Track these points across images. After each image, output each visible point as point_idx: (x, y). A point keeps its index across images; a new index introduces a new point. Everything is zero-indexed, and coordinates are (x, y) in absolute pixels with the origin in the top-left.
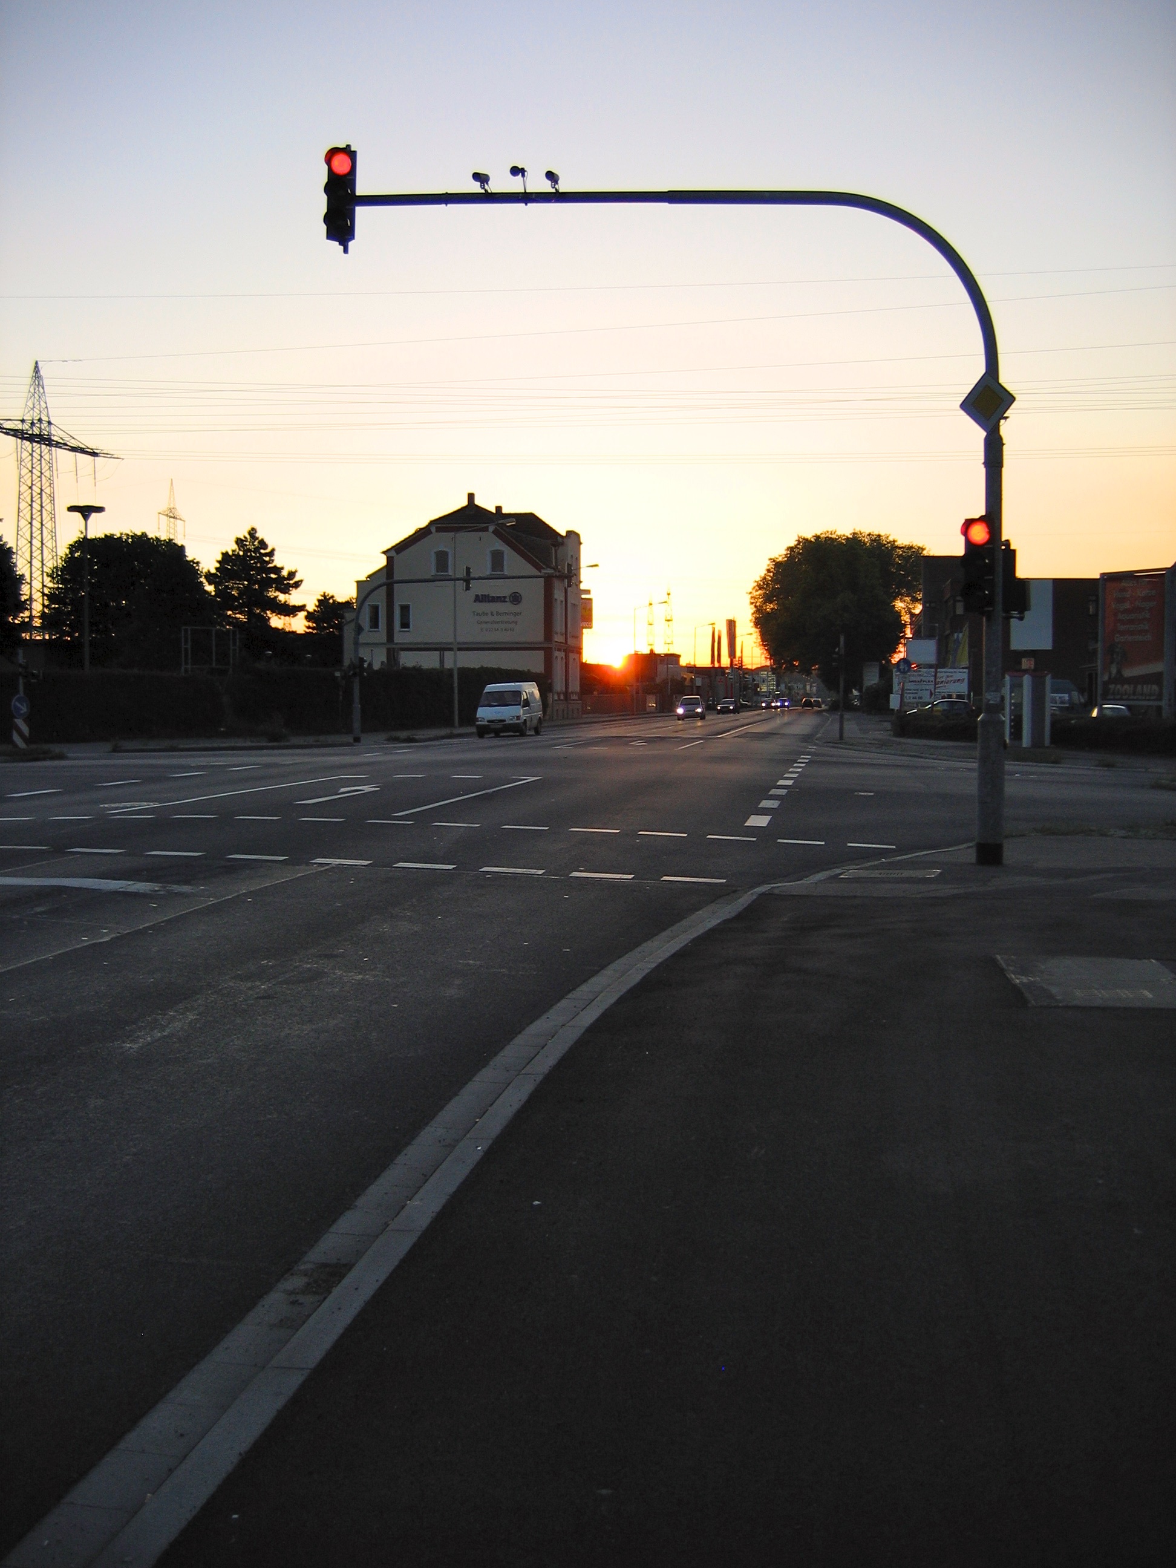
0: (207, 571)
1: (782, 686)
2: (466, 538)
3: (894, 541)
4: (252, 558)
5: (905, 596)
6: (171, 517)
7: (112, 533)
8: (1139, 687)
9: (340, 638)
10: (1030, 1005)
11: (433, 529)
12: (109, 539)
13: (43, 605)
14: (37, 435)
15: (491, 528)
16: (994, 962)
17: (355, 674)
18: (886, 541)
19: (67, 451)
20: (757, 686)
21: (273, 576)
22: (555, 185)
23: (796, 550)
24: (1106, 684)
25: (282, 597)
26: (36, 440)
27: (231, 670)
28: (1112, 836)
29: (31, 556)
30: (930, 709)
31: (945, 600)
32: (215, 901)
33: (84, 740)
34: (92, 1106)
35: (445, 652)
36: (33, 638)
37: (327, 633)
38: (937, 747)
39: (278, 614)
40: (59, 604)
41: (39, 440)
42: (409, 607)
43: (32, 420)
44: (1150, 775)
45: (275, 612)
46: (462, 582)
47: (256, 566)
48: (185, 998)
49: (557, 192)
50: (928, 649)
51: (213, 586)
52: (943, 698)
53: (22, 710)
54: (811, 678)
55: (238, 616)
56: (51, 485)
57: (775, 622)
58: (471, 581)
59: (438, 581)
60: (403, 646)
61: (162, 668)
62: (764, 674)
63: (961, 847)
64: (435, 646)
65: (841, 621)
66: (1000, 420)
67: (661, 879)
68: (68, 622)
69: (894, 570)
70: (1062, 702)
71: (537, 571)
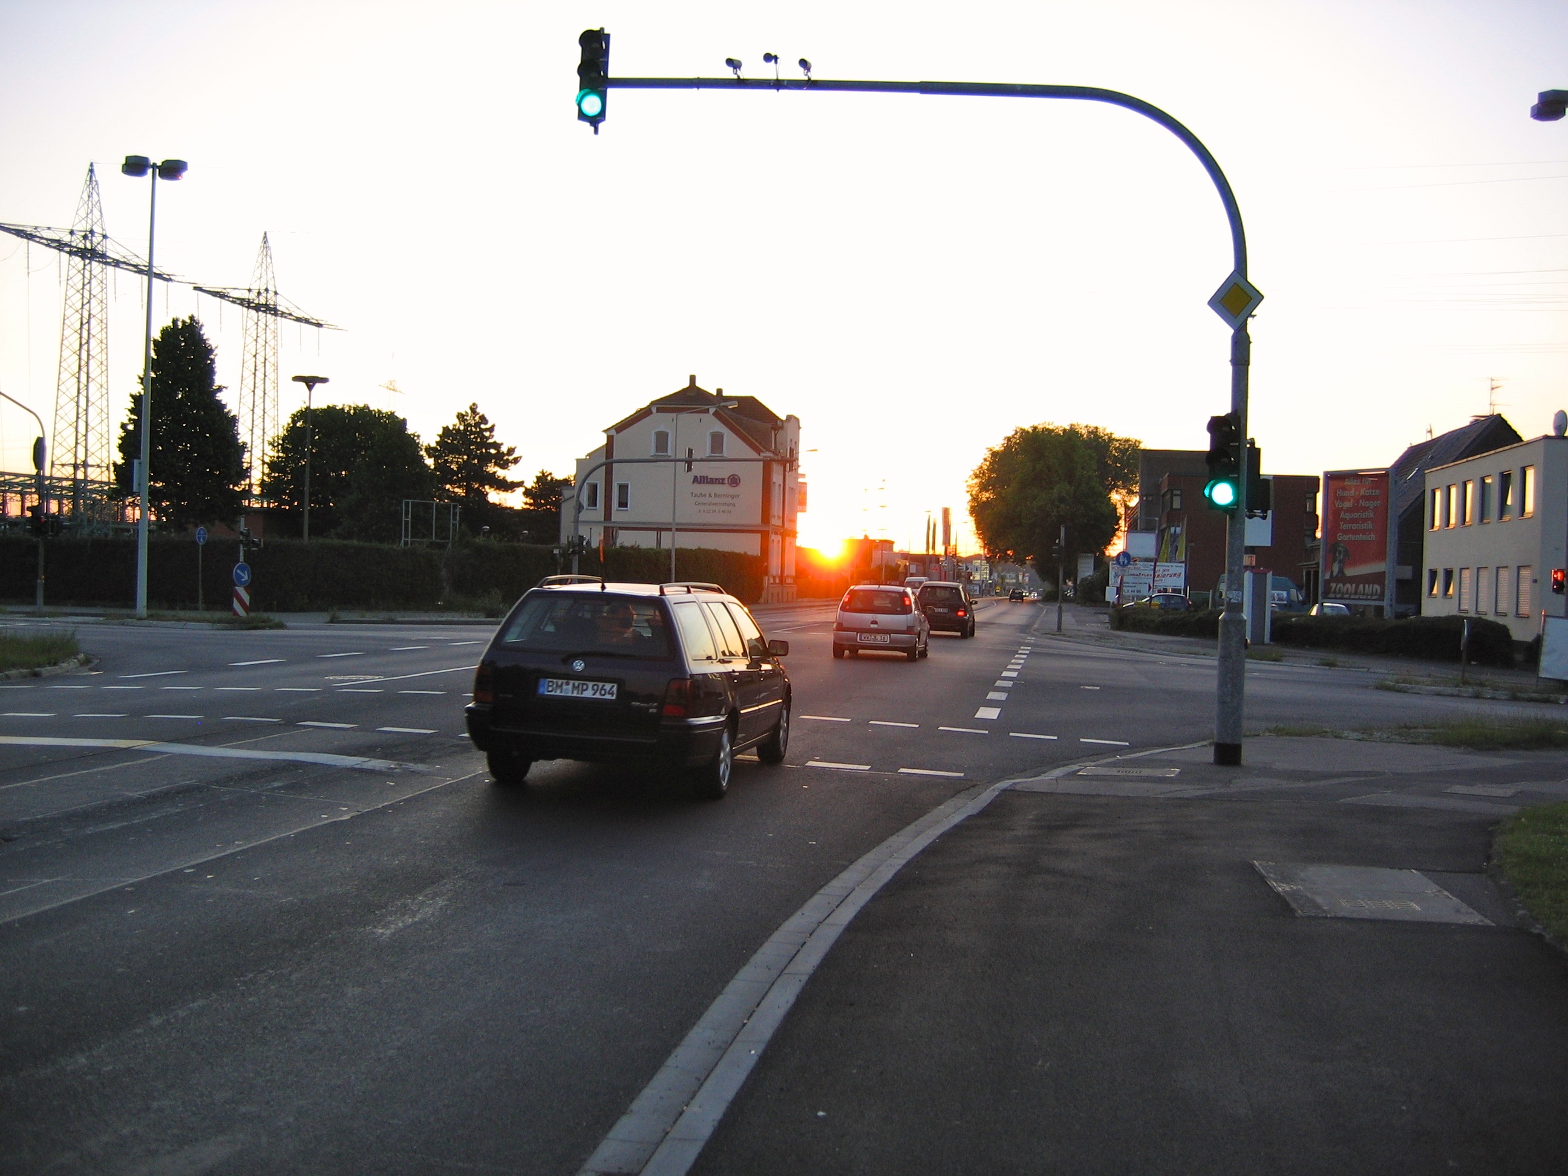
0: (427, 445)
1: (995, 575)
2: (687, 419)
3: (1111, 434)
4: (472, 432)
5: (1121, 489)
7: (334, 404)
8: (1361, 586)
9: (558, 514)
10: (1296, 915)
11: (654, 410)
12: (331, 411)
13: (263, 474)
14: (262, 304)
15: (712, 410)
16: (1252, 866)
17: (574, 552)
18: (1103, 433)
19: (293, 321)
20: (970, 574)
21: (493, 451)
22: (807, 73)
23: (1013, 440)
24: (1327, 583)
25: (501, 473)
26: (262, 309)
27: (450, 545)
28: (1346, 738)
29: (253, 424)
30: (1148, 603)
31: (1162, 493)
32: (452, 782)
33: (302, 610)
34: (350, 995)
35: (662, 532)
36: (251, 505)
37: (544, 509)
38: (1156, 642)
39: (496, 489)
40: (279, 473)
41: (265, 309)
42: (627, 486)
43: (259, 290)
44: (1372, 675)
45: (493, 487)
46: (684, 463)
47: (476, 441)
48: (433, 883)
49: (810, 79)
50: (1147, 544)
51: (433, 459)
52: (1159, 591)
53: (243, 578)
54: (1025, 568)
55: (456, 490)
56: (276, 354)
57: (990, 511)
58: (693, 463)
59: (660, 461)
60: (621, 525)
61: (381, 540)
62: (977, 563)
63: (1195, 745)
64: (654, 526)
65: (1058, 511)
66: (1247, 318)
67: (899, 771)
68: (288, 491)
69: (1111, 463)
70: (1280, 599)
71: (756, 454)
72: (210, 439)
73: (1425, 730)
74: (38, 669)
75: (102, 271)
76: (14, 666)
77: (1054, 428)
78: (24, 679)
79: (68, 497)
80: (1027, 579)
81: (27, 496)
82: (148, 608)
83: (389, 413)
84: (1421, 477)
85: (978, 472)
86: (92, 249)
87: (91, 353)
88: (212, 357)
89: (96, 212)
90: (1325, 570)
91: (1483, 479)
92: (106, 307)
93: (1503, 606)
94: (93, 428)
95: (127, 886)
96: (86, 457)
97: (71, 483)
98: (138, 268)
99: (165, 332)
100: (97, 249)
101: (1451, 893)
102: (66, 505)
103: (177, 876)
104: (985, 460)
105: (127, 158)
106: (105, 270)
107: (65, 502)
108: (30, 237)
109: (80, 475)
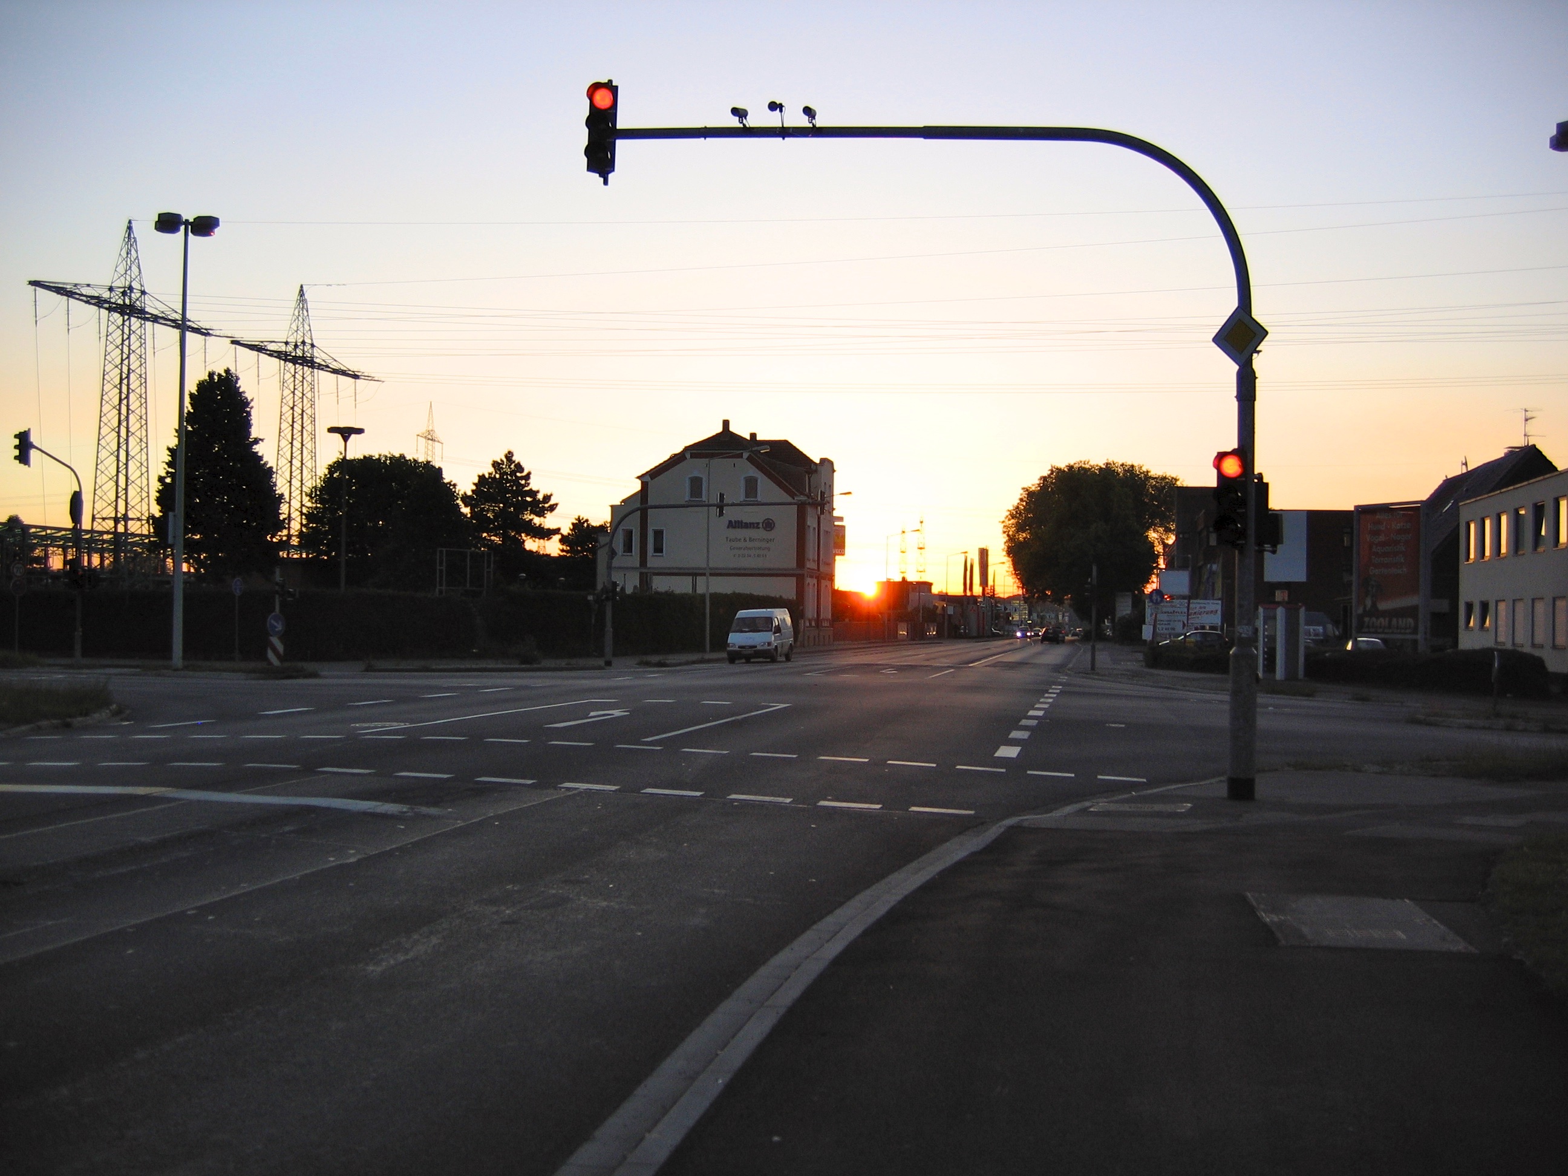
0: (463, 493)
1: (1035, 615)
2: (720, 464)
3: (1148, 472)
4: (508, 481)
5: (1159, 527)
6: (429, 439)
7: (370, 454)
8: (1395, 620)
9: (594, 561)
10: (1280, 945)
11: (688, 456)
12: (367, 460)
13: (301, 524)
14: (300, 357)
15: (746, 455)
16: (1244, 899)
17: (607, 599)
18: (1139, 472)
19: (329, 373)
20: (1009, 615)
21: (529, 499)
22: (812, 120)
23: (1049, 480)
24: (1360, 618)
25: (537, 521)
26: (299, 361)
27: (485, 592)
28: (1366, 771)
29: (291, 476)
30: (1183, 640)
31: (1198, 530)
32: (463, 824)
33: (337, 659)
34: (333, 1029)
35: (697, 577)
36: (290, 556)
37: (581, 556)
38: (1189, 679)
39: (533, 537)
40: (317, 524)
41: (301, 362)
42: (662, 532)
43: (296, 342)
44: (1407, 710)
45: (530, 535)
46: (716, 508)
47: (512, 489)
48: (430, 922)
49: (814, 127)
50: (1181, 581)
51: (469, 508)
52: (1196, 629)
53: (277, 628)
54: (1064, 608)
55: (493, 538)
56: (313, 406)
57: (1027, 551)
58: (725, 508)
59: (692, 506)
60: (656, 571)
61: (417, 589)
62: (1016, 603)
63: (1213, 781)
64: (687, 571)
65: (1094, 551)
66: (1252, 354)
67: (909, 810)
68: (325, 542)
69: (1147, 501)
70: (1317, 635)
71: (791, 498)
72: (247, 491)
73: (1446, 763)
74: (69, 720)
75: (141, 327)
76: (45, 717)
77: (1091, 467)
78: (55, 729)
79: (109, 551)
80: (1067, 619)
81: (69, 550)
82: (184, 659)
83: (425, 462)
84: (1455, 511)
85: (1014, 513)
86: (131, 305)
87: (131, 408)
88: (248, 409)
89: (134, 268)
91: (1517, 511)
92: (145, 362)
93: (1539, 638)
94: (133, 482)
95: (128, 927)
96: (126, 510)
97: (112, 536)
98: (174, 322)
99: (201, 385)
100: (135, 304)
101: (1440, 922)
102: (107, 558)
103: (180, 917)
104: (1021, 499)
105: (160, 215)
106: (143, 326)
107: (106, 555)
108: (70, 294)
109: (121, 529)
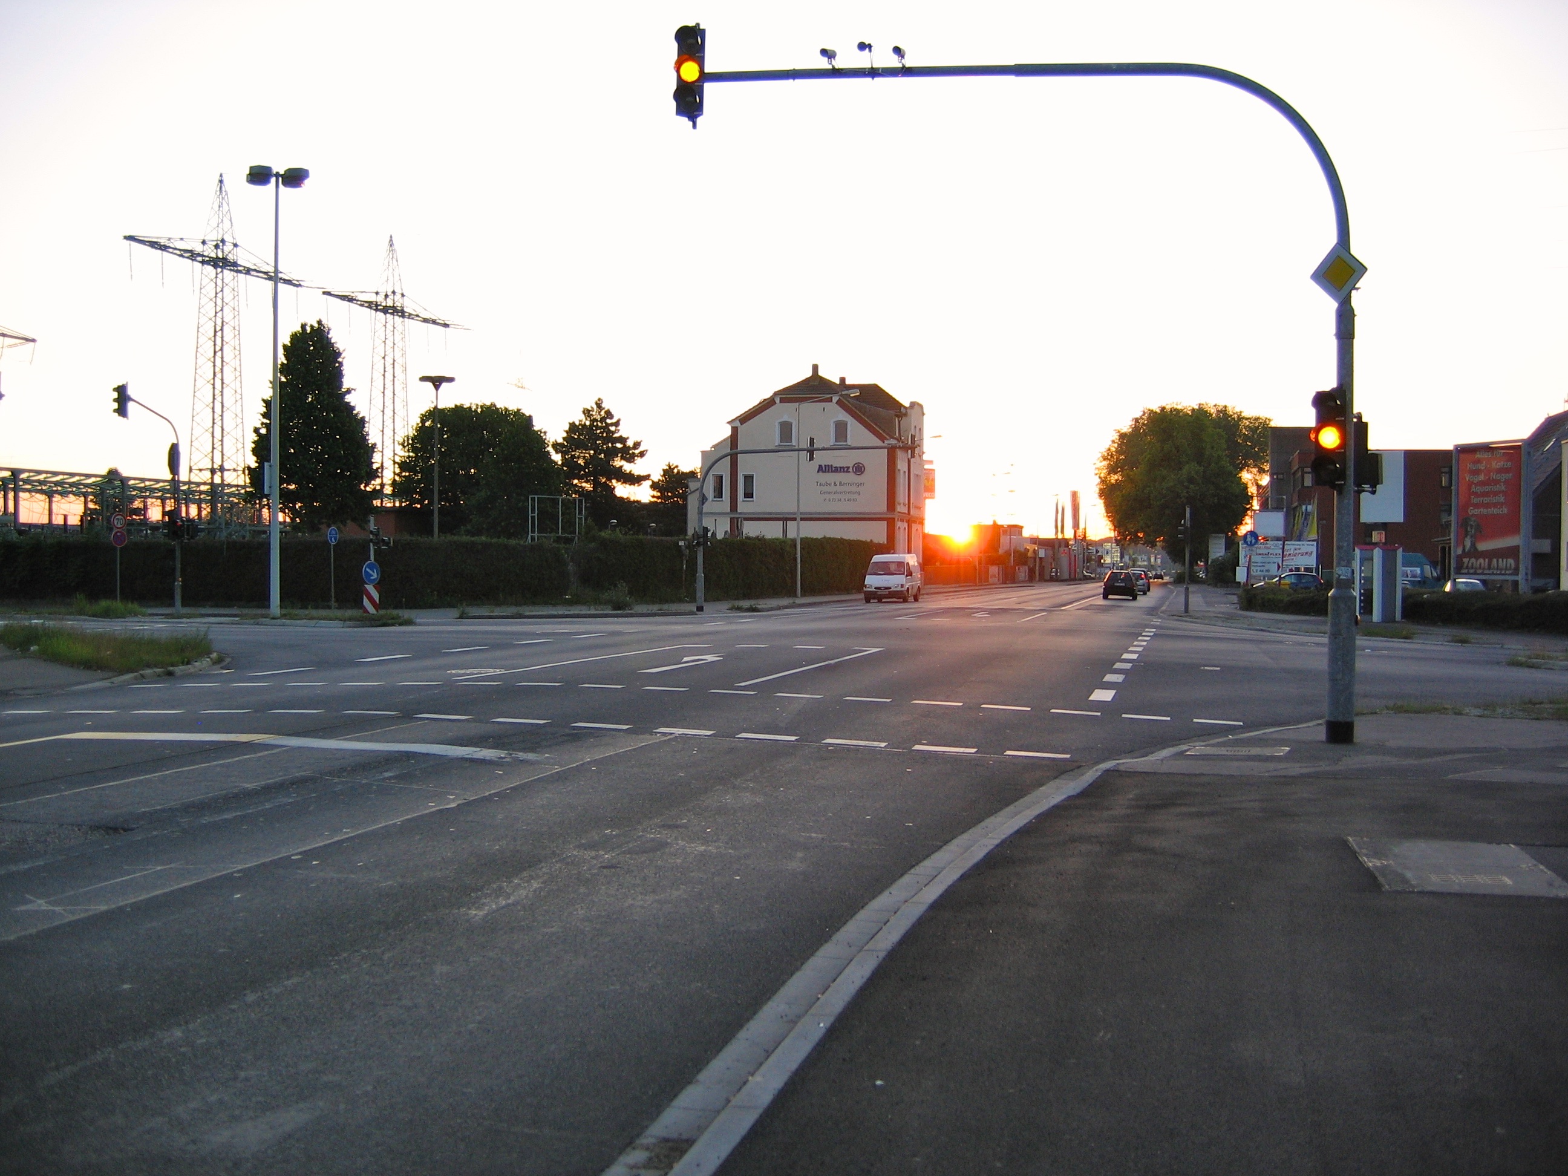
0: (554, 440)
1: (1126, 558)
2: (810, 409)
3: (1241, 412)
4: (597, 427)
5: (1252, 468)
7: (462, 403)
8: (1495, 561)
9: (685, 507)
10: (1384, 890)
11: (777, 400)
12: (459, 410)
13: (394, 473)
14: (390, 307)
15: (835, 399)
16: (1345, 843)
17: (698, 544)
18: (1232, 412)
19: (420, 322)
20: (1101, 557)
21: (619, 445)
22: (901, 60)
23: (1141, 421)
24: (1459, 558)
25: (627, 467)
26: (390, 311)
27: (576, 539)
28: (1467, 714)
29: (383, 425)
30: (1278, 582)
31: (1293, 471)
32: (560, 769)
33: (432, 606)
34: (438, 972)
35: (788, 522)
36: (384, 505)
37: (671, 502)
38: (1284, 621)
39: (623, 483)
40: (409, 472)
41: (392, 311)
42: (752, 477)
43: (387, 292)
44: (1507, 652)
45: (620, 481)
46: (806, 452)
47: (602, 436)
48: (530, 867)
49: (904, 66)
50: (1275, 522)
51: (560, 455)
52: (1291, 570)
53: (373, 576)
54: (1156, 550)
55: (584, 485)
56: (404, 355)
57: (1118, 493)
58: (815, 452)
59: (782, 451)
60: (746, 516)
61: (509, 536)
62: (1108, 546)
63: (1310, 724)
64: (778, 516)
65: (1187, 492)
66: (1351, 291)
67: (1005, 754)
68: (418, 490)
69: (1241, 442)
70: (1414, 576)
71: (880, 442)
72: (340, 441)
73: (1549, 706)
74: (171, 668)
75: (234, 279)
76: (148, 666)
77: (1183, 408)
78: (158, 678)
79: (206, 501)
80: (1159, 561)
81: (168, 501)
82: (281, 607)
83: (516, 410)
84: (1558, 449)
85: (1106, 454)
86: (223, 258)
87: (224, 360)
88: (340, 360)
89: (226, 221)
90: (1457, 545)
92: (239, 315)
94: (228, 434)
95: (235, 872)
96: (223, 461)
97: (209, 487)
98: (268, 275)
99: (294, 337)
100: (228, 257)
101: (1547, 867)
102: (205, 509)
103: (285, 862)
104: (1113, 442)
105: (251, 168)
106: (236, 278)
107: (203, 506)
108: (164, 248)
109: (217, 480)
